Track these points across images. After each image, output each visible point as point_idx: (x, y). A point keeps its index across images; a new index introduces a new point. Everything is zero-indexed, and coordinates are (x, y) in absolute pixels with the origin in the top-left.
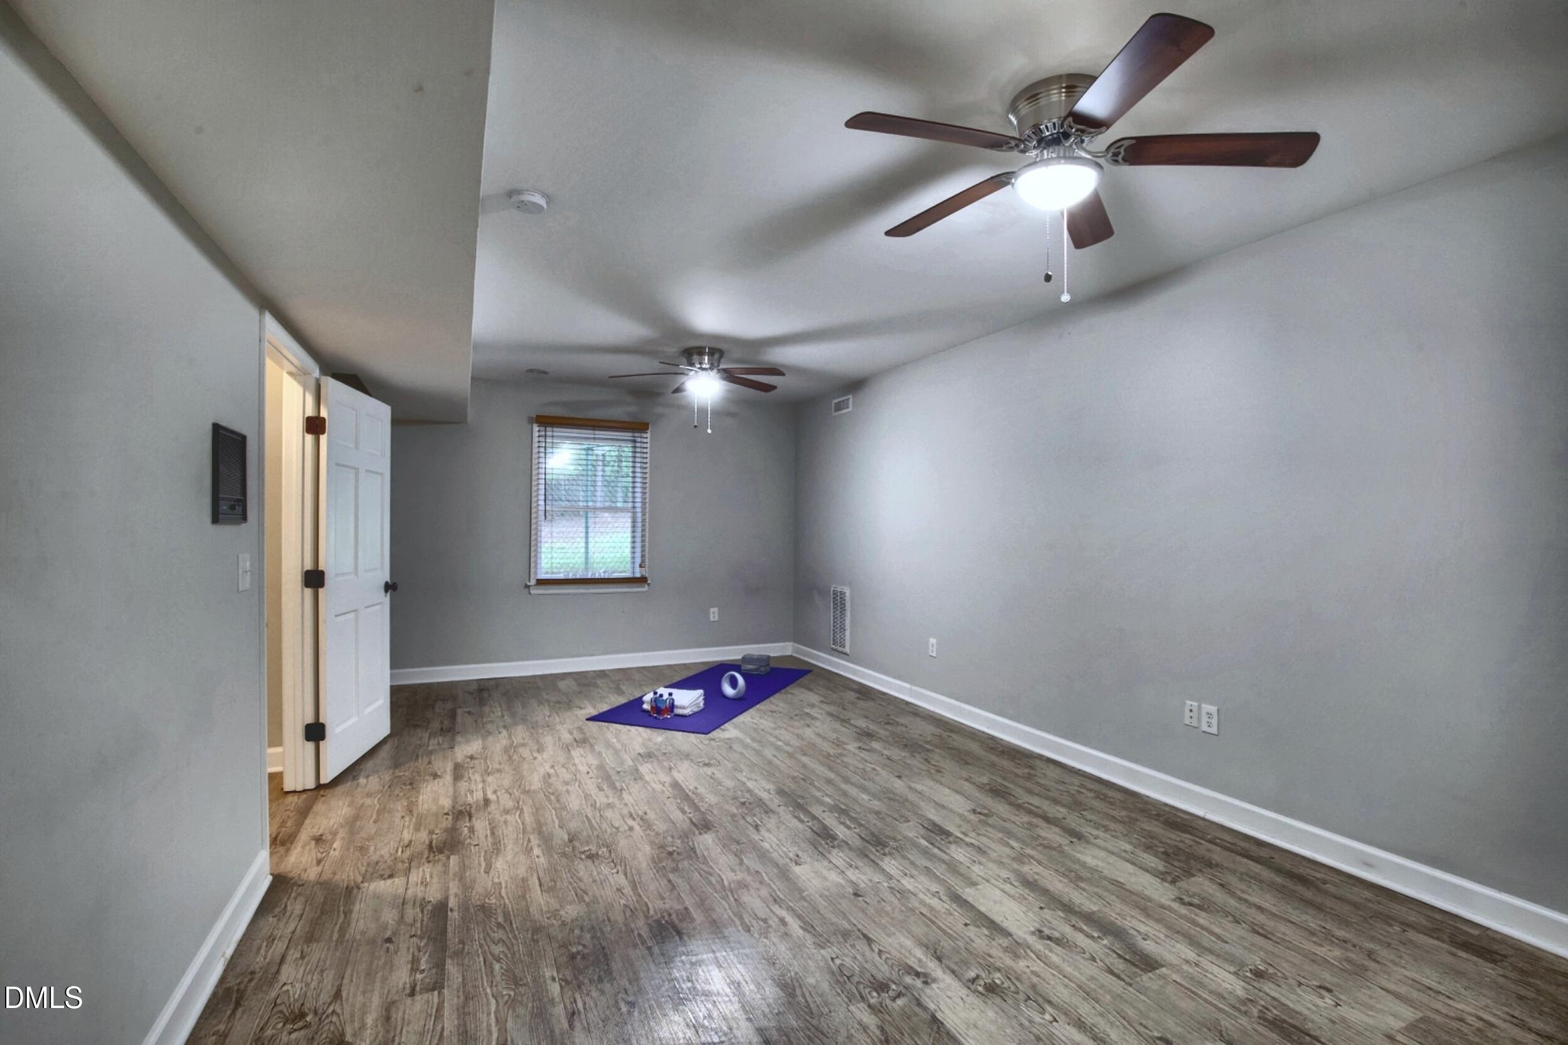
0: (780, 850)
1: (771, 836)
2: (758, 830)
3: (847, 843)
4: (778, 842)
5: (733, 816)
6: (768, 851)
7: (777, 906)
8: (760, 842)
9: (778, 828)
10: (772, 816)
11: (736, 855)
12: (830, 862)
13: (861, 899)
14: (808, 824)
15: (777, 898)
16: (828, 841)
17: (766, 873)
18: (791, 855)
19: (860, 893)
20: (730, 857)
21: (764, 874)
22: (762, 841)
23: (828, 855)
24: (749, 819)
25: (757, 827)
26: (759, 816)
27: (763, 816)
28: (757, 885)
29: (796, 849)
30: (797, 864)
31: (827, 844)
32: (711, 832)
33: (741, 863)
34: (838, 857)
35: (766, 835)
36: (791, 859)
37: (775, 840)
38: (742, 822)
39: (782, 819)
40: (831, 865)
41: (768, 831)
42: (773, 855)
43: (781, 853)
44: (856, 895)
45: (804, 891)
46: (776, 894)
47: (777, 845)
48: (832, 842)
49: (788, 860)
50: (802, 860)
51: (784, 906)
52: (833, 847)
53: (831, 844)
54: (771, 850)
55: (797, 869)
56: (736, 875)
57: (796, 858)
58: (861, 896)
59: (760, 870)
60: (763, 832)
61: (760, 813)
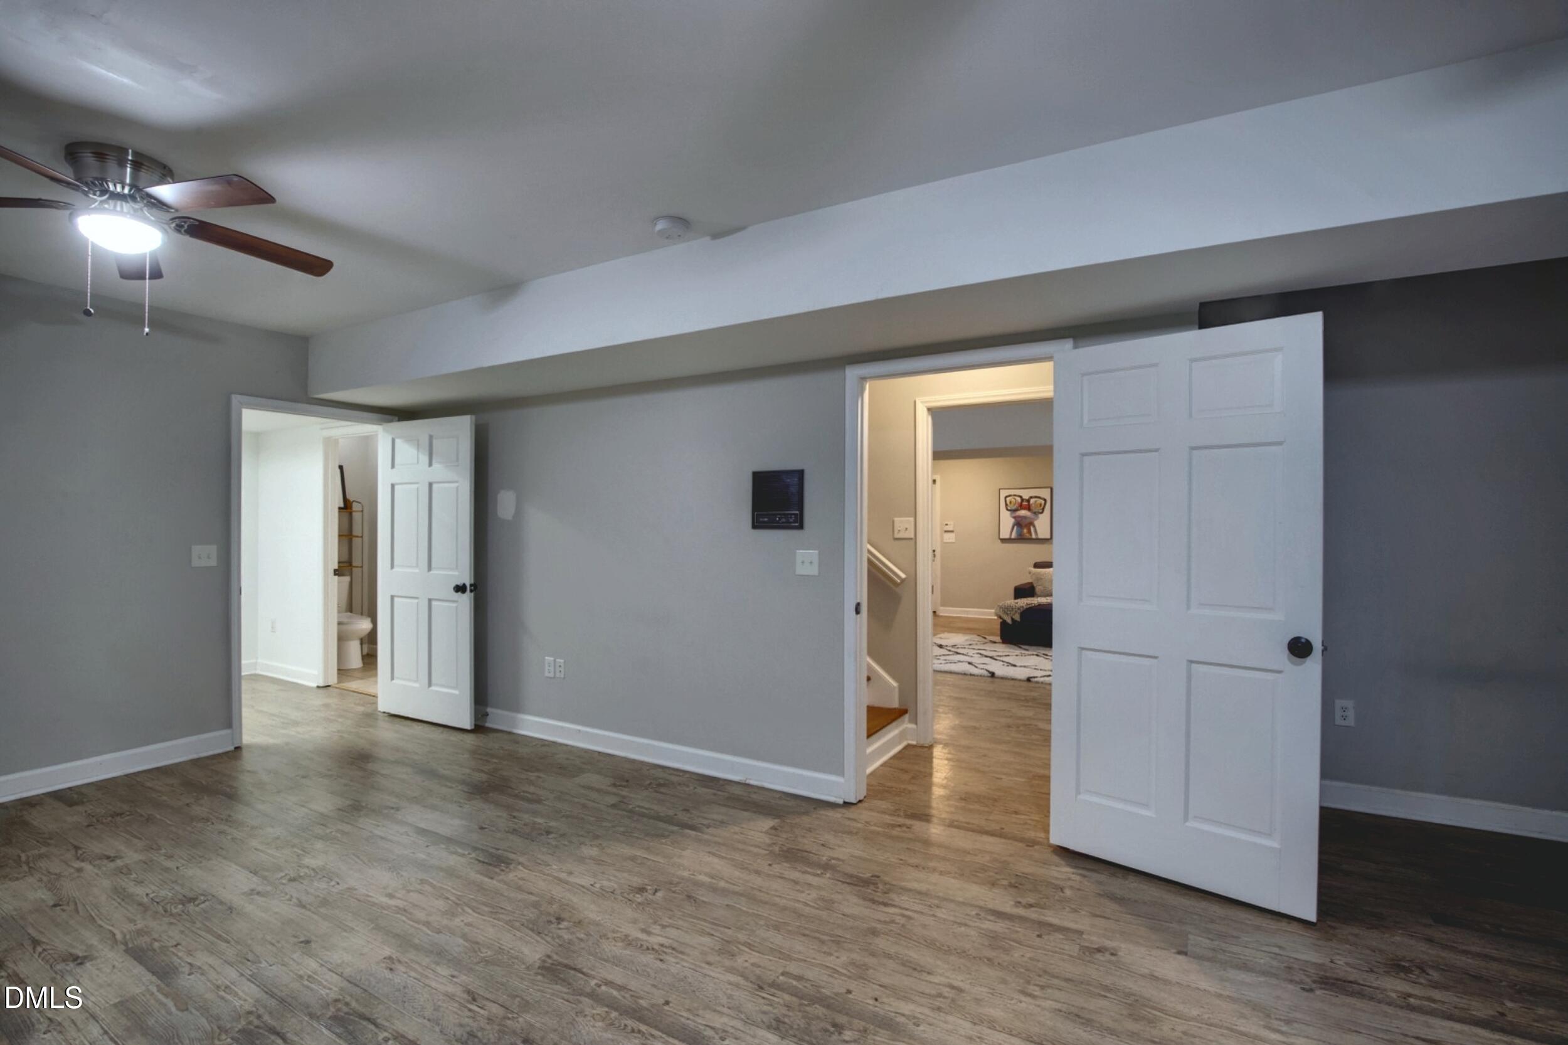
0: (420, 969)
1: (442, 988)
2: (469, 992)
3: (312, 1016)
4: (427, 982)
5: (526, 1006)
6: (437, 964)
7: (401, 906)
8: (455, 973)
9: (437, 1009)
10: (459, 1032)
11: (477, 943)
12: (341, 975)
13: (302, 939)
14: (386, 1034)
15: (404, 913)
16: (345, 1009)
17: (429, 935)
18: (402, 968)
19: (303, 945)
20: (483, 938)
21: (429, 932)
22: (453, 976)
23: (345, 984)
24: (495, 1009)
25: (473, 997)
26: (483, 1023)
27: (474, 1025)
28: (431, 919)
29: (397, 980)
30: (390, 958)
31: (347, 1004)
32: (537, 965)
33: (464, 937)
34: (329, 986)
35: (450, 989)
36: (399, 962)
37: (434, 984)
38: (503, 998)
39: (437, 1029)
40: (340, 970)
41: (451, 997)
42: (427, 960)
43: (416, 966)
44: (308, 942)
45: (373, 928)
46: (406, 916)
47: (427, 977)
48: (339, 1010)
49: (404, 959)
50: (384, 965)
51: (394, 908)
52: (337, 1001)
53: (340, 1005)
54: (433, 966)
55: (387, 951)
56: (462, 921)
57: (393, 966)
58: (302, 942)
59: (436, 935)
60: (458, 991)
61: (482, 1029)
